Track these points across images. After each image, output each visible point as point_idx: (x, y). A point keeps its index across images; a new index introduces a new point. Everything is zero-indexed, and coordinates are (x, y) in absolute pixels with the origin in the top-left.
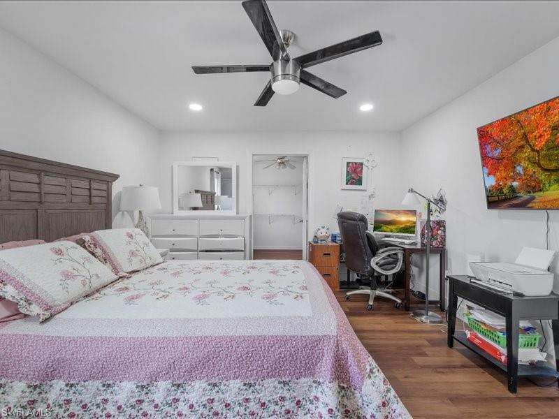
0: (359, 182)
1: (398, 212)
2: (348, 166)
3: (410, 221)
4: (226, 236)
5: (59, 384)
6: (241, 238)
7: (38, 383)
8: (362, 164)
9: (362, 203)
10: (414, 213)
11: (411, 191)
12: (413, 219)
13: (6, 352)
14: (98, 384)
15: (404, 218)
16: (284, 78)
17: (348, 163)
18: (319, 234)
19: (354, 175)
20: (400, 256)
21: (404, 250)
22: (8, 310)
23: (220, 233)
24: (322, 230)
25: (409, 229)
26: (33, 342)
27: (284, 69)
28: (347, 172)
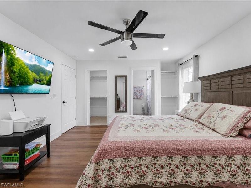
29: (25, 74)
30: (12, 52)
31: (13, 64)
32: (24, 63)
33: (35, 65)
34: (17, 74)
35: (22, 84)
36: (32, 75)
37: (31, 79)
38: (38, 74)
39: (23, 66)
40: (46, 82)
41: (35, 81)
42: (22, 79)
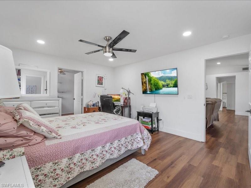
0: (102, 84)
1: (115, 95)
2: (98, 78)
3: (119, 98)
4: (48, 107)
5: (78, 155)
6: (57, 107)
7: (71, 157)
8: (103, 77)
9: (102, 91)
10: (119, 95)
11: (122, 88)
12: (119, 97)
13: (56, 150)
14: (90, 151)
15: (116, 97)
16: (109, 53)
17: (98, 77)
18: (89, 104)
19: (100, 81)
20: (121, 109)
21: (122, 106)
22: (41, 138)
23: (46, 105)
24: (90, 102)
25: (118, 100)
26: (65, 144)
27: (109, 49)
28: (98, 80)
29: (157, 83)
30: (150, 75)
31: (151, 80)
32: (156, 78)
33: (162, 76)
34: (153, 84)
35: (156, 89)
36: (161, 83)
37: (161, 85)
38: (165, 81)
39: (155, 79)
40: (172, 85)
41: (164, 86)
42: (156, 87)
